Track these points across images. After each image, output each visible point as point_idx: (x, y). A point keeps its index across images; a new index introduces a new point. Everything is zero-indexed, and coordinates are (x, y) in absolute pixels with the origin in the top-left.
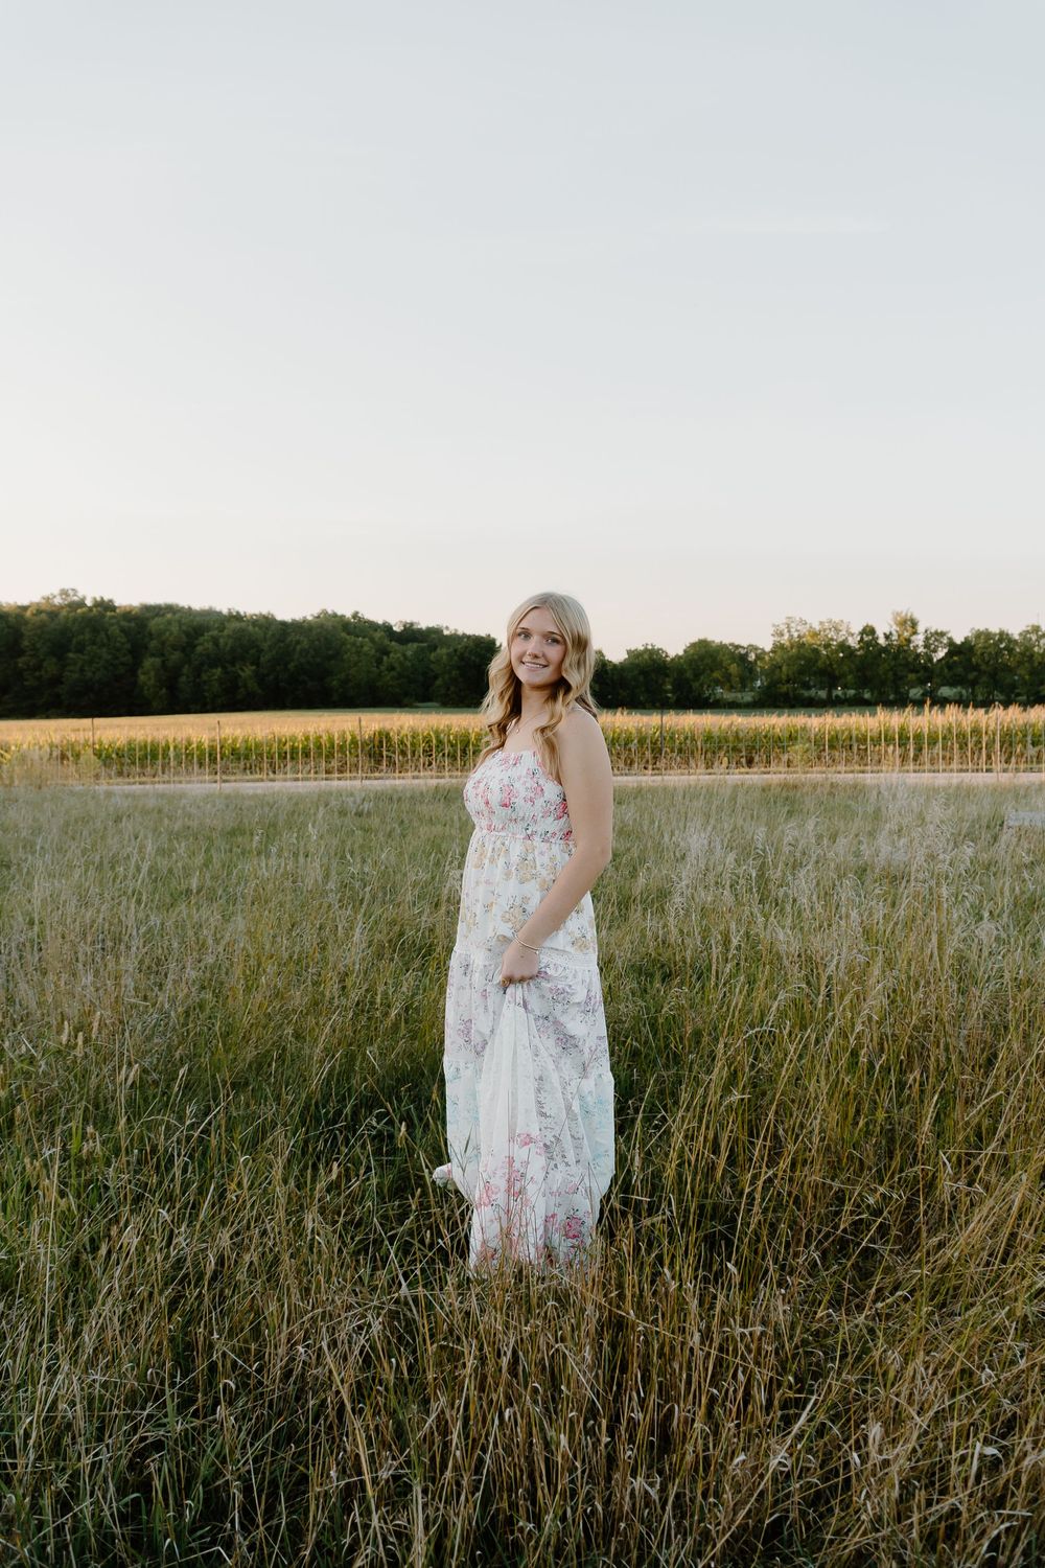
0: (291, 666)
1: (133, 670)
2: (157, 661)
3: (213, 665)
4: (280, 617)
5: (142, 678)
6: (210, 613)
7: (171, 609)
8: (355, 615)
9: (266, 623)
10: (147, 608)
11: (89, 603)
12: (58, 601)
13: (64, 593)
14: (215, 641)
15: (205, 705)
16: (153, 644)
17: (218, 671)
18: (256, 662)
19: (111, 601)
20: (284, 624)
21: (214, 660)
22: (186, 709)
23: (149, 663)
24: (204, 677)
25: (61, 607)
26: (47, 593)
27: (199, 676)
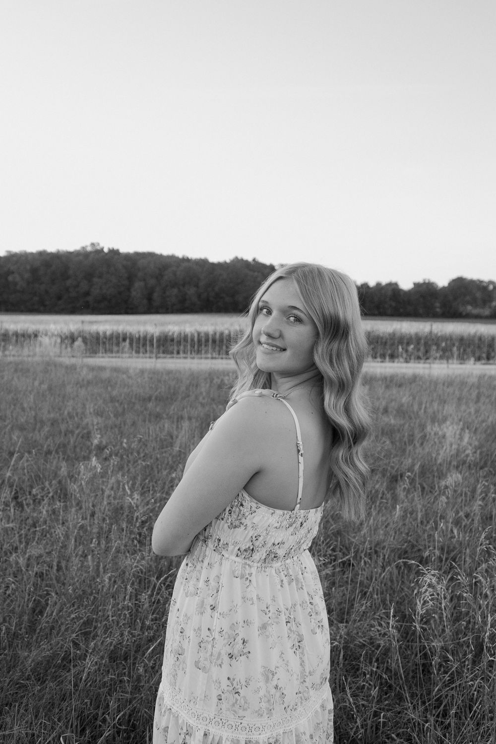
0: (217, 289)
1: (129, 289)
2: (142, 284)
3: (173, 287)
5: (134, 293)
6: (172, 257)
7: (151, 255)
8: (254, 260)
9: (203, 263)
10: (137, 254)
11: (106, 250)
12: (89, 249)
13: (93, 244)
14: (175, 274)
15: (167, 309)
16: (140, 274)
17: (175, 291)
18: (197, 286)
19: (118, 250)
20: (213, 264)
21: (174, 285)
22: (157, 311)
23: (138, 285)
24: (168, 293)
25: (91, 252)
26: (83, 245)
27: (164, 293)
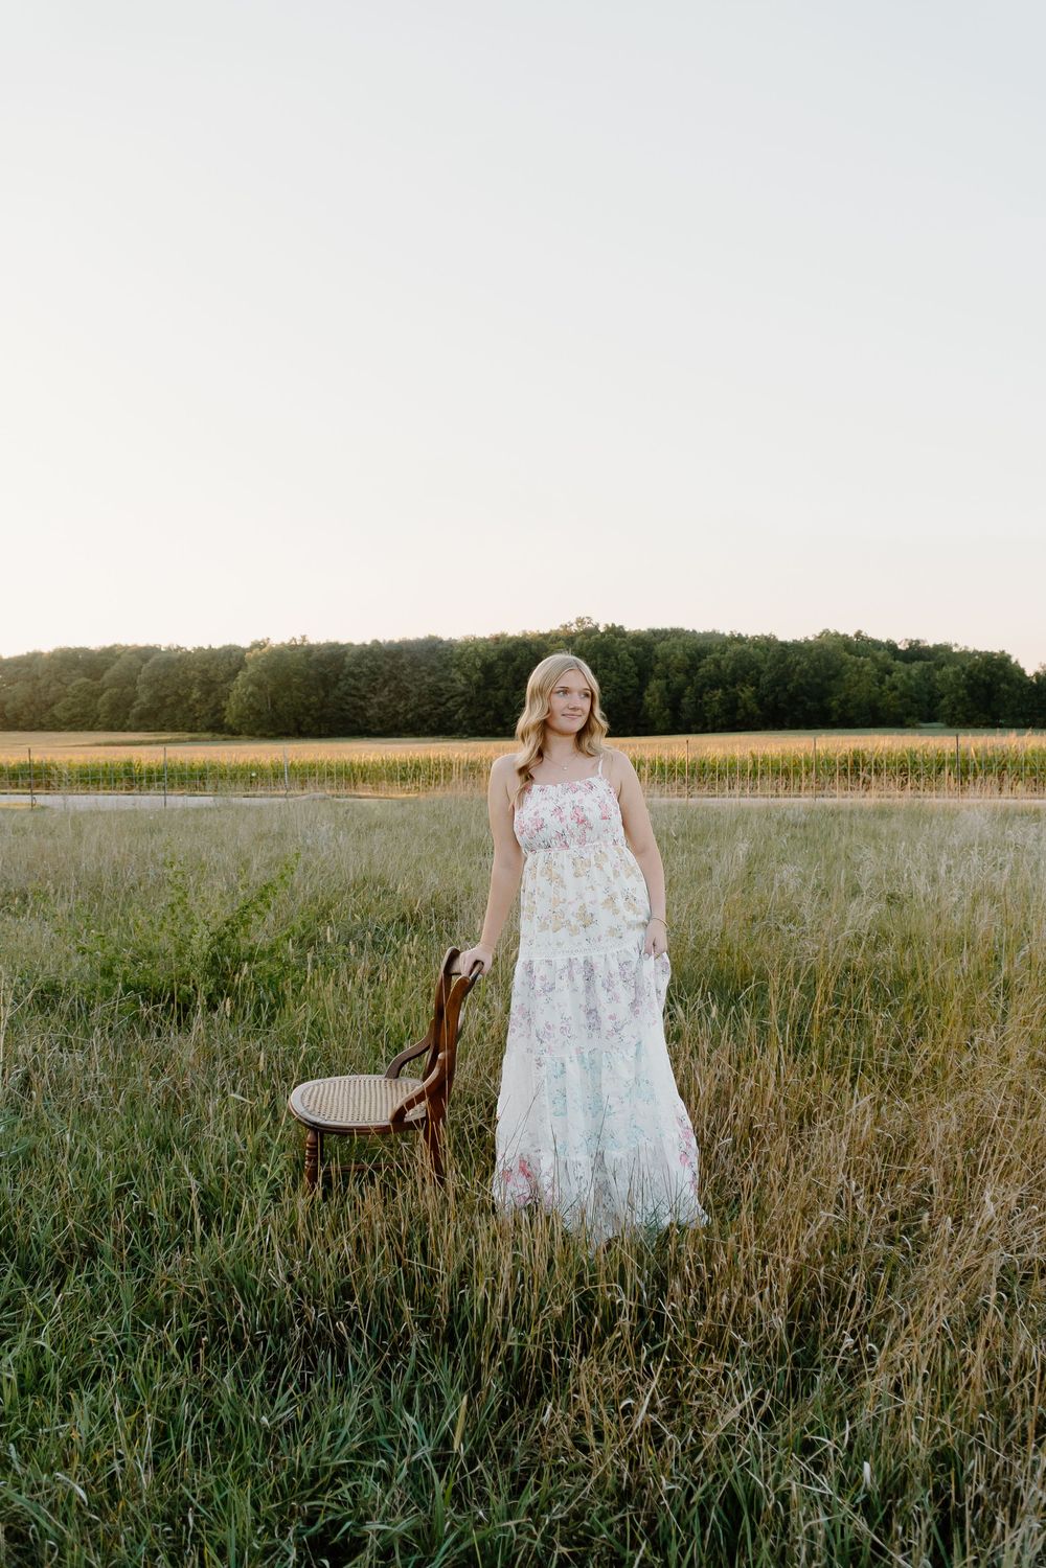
0: (790, 687)
1: (639, 693)
2: (662, 683)
3: (714, 687)
4: (781, 638)
5: (648, 699)
6: (712, 636)
7: (677, 633)
8: (858, 635)
9: (767, 644)
10: (654, 633)
11: (602, 629)
12: (574, 628)
13: (580, 621)
14: (717, 663)
15: (706, 725)
16: (658, 667)
17: (719, 693)
18: (756, 684)
19: (621, 627)
20: (784, 645)
21: (716, 682)
22: (688, 730)
23: (655, 685)
24: (706, 698)
25: (577, 634)
26: (565, 622)
27: (701, 698)
